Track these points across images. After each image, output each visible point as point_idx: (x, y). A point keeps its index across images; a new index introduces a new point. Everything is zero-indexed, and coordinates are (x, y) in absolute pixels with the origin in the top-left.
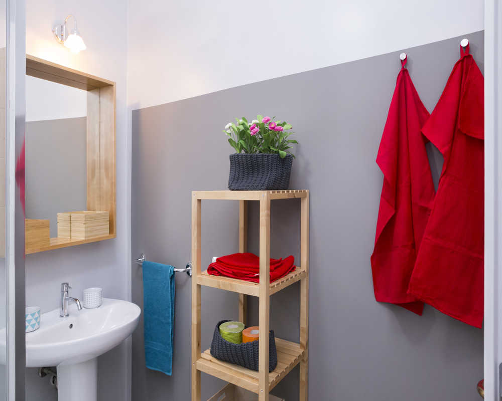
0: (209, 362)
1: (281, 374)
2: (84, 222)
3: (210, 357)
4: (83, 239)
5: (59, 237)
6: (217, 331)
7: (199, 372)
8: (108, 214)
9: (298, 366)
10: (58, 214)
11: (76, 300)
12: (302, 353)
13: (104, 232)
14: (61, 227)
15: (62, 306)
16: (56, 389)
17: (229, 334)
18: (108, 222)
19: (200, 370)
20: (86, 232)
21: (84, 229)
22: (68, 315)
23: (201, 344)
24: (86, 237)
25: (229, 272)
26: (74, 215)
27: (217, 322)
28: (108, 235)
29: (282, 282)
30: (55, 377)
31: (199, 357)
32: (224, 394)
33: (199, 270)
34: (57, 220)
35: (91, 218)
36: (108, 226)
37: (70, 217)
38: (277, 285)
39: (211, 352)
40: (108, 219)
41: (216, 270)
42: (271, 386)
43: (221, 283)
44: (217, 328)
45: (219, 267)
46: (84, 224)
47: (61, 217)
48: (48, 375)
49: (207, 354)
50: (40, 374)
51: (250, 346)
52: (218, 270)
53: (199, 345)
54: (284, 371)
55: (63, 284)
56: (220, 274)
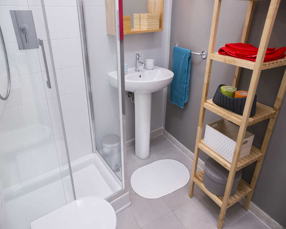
0: (211, 105)
1: (257, 120)
2: (147, 19)
3: (212, 103)
4: (146, 29)
5: (134, 28)
6: (219, 89)
7: (204, 109)
8: (159, 15)
9: (269, 119)
10: (134, 14)
11: (143, 63)
12: (274, 113)
13: (156, 27)
14: (136, 22)
15: (136, 66)
16: (134, 104)
17: (226, 92)
18: (159, 21)
19: (206, 108)
20: (148, 25)
21: (146, 23)
22: (139, 71)
23: (208, 95)
24: (148, 29)
25: (233, 53)
26: (142, 15)
27: (219, 85)
28: (158, 29)
29: (272, 63)
30: (133, 98)
31: (205, 101)
32: (217, 124)
33: (213, 51)
34: (133, 18)
35: (151, 17)
36: (159, 23)
37: (140, 16)
38: (269, 64)
39: (213, 100)
40: (159, 19)
41: (225, 52)
42: (249, 124)
43: (227, 60)
44: (219, 88)
45: (227, 50)
46: (147, 20)
47: (136, 16)
48: (130, 97)
49: (210, 101)
50: (128, 96)
51: (239, 100)
52: (226, 51)
53: (206, 95)
54: (259, 119)
55: (137, 54)
56: (227, 54)
